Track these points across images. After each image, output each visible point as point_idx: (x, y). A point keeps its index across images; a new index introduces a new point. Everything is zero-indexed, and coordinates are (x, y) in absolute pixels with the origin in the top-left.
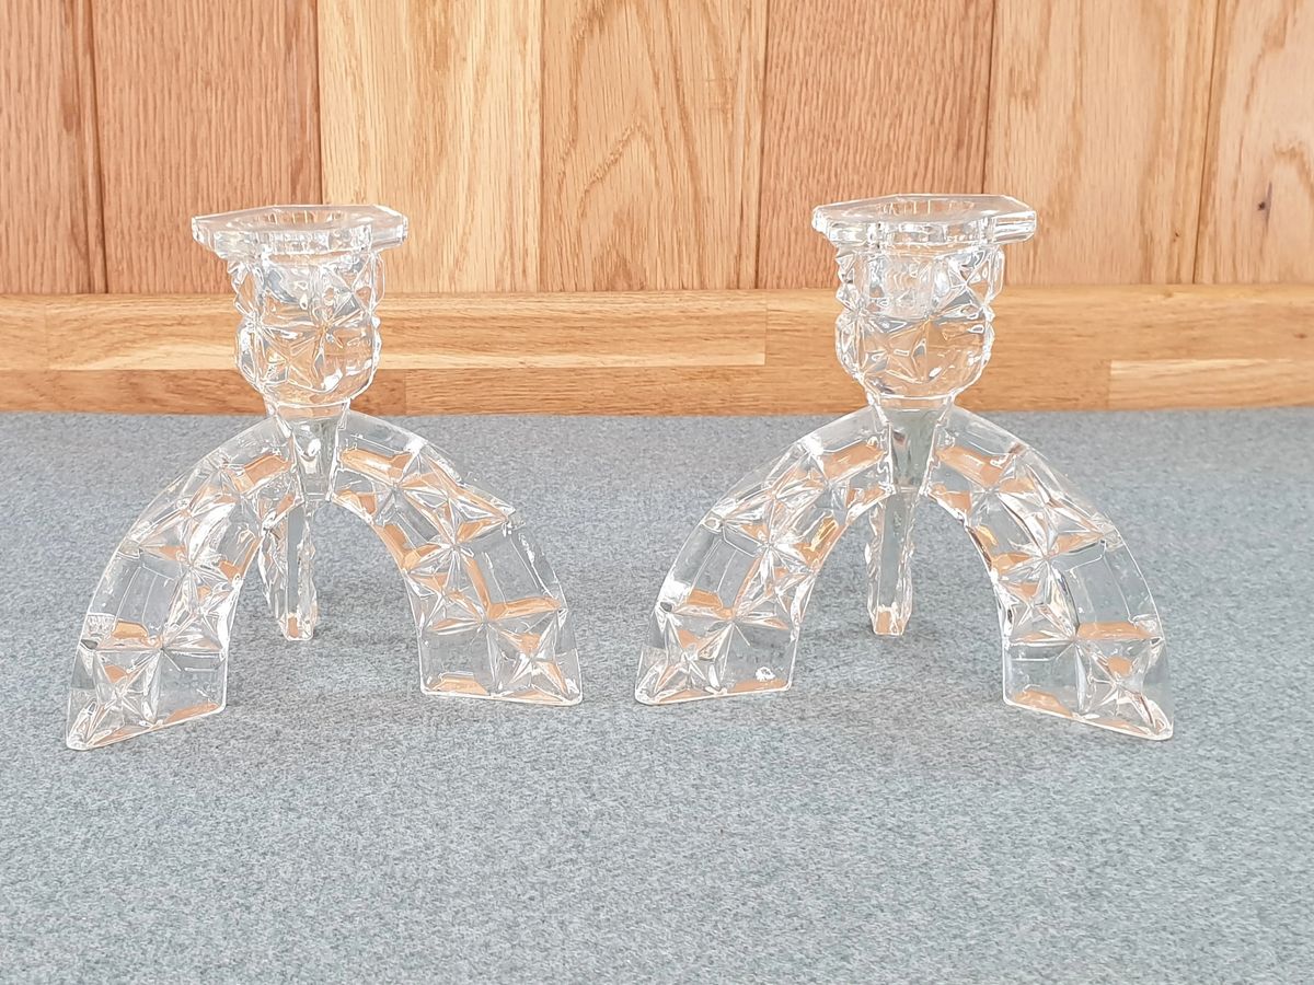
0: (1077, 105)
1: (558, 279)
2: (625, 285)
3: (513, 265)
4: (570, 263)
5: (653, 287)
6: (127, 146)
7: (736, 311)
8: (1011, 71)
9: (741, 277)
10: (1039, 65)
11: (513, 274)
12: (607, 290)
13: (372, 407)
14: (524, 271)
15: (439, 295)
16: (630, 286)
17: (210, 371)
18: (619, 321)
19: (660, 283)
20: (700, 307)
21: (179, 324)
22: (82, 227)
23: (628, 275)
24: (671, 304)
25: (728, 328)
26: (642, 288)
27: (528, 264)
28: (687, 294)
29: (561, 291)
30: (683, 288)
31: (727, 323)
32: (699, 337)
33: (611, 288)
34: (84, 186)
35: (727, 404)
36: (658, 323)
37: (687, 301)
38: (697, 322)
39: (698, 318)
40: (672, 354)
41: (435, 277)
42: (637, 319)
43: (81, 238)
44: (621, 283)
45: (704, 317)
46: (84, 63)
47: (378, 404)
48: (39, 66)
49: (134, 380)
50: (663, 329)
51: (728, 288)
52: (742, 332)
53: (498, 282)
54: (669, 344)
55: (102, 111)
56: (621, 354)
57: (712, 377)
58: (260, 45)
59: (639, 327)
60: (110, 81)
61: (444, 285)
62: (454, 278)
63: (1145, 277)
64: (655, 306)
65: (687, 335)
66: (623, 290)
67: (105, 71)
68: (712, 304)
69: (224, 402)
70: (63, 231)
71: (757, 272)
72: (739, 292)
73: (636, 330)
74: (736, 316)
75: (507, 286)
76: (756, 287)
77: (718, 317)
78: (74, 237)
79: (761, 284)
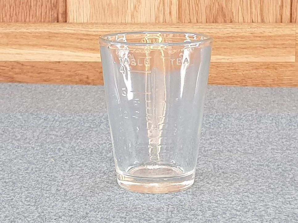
1: (188, 17)
2: (223, 20)
3: (164, 9)
4: (194, 9)
5: (237, 21)
7: (279, 33)
9: (283, 17)
11: (164, 13)
12: (213, 22)
13: (90, 81)
14: (170, 13)
15: (126, 24)
16: (225, 21)
17: (6, 62)
18: (219, 38)
19: (241, 20)
20: (261, 31)
23: (224, 16)
24: (246, 30)
25: (276, 42)
26: (231, 22)
27: (172, 9)
28: (254, 24)
29: (189, 23)
30: (253, 22)
31: (275, 40)
32: (260, 47)
33: (215, 21)
35: (276, 82)
36: (239, 39)
37: (254, 28)
38: (260, 39)
39: (260, 37)
40: (246, 56)
41: (124, 14)
42: (228, 37)
44: (220, 19)
45: (263, 37)
47: (93, 80)
50: (242, 43)
51: (276, 22)
52: (283, 44)
53: (157, 18)
54: (245, 50)
56: (220, 55)
57: (268, 68)
59: (229, 41)
61: (129, 19)
62: (133, 15)
64: (238, 31)
65: (254, 46)
66: (221, 23)
68: (268, 30)
69: (13, 78)
71: (291, 15)
72: (282, 24)
73: (228, 43)
74: (280, 36)
75: (161, 20)
76: (291, 22)
77: (270, 36)
79: (293, 20)
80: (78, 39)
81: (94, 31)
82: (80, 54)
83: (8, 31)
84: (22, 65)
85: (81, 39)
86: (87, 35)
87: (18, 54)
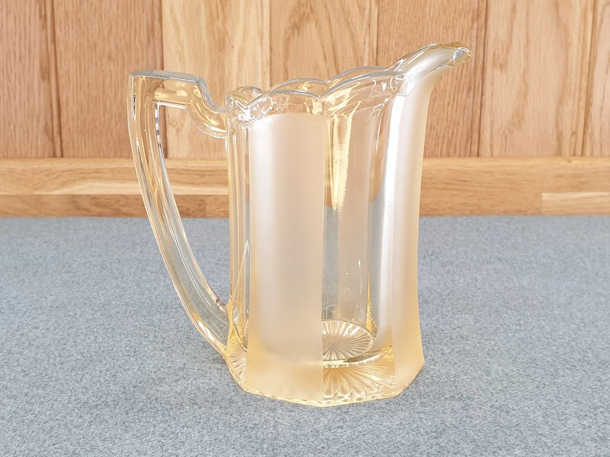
0: (526, 71)
6: (71, 87)
8: (494, 54)
10: (508, 52)
13: (190, 212)
17: (112, 195)
21: (96, 172)
22: (50, 126)
34: (51, 107)
43: (50, 132)
46: (51, 47)
47: (193, 212)
48: (30, 49)
49: (75, 199)
55: (59, 71)
58: (135, 39)
60: (64, 57)
63: (559, 152)
67: (61, 51)
69: (118, 210)
70: (41, 128)
78: (46, 131)
80: (177, 173)
81: (193, 167)
82: (180, 187)
83: (112, 166)
84: (127, 198)
85: (181, 174)
86: (187, 170)
87: (122, 188)
